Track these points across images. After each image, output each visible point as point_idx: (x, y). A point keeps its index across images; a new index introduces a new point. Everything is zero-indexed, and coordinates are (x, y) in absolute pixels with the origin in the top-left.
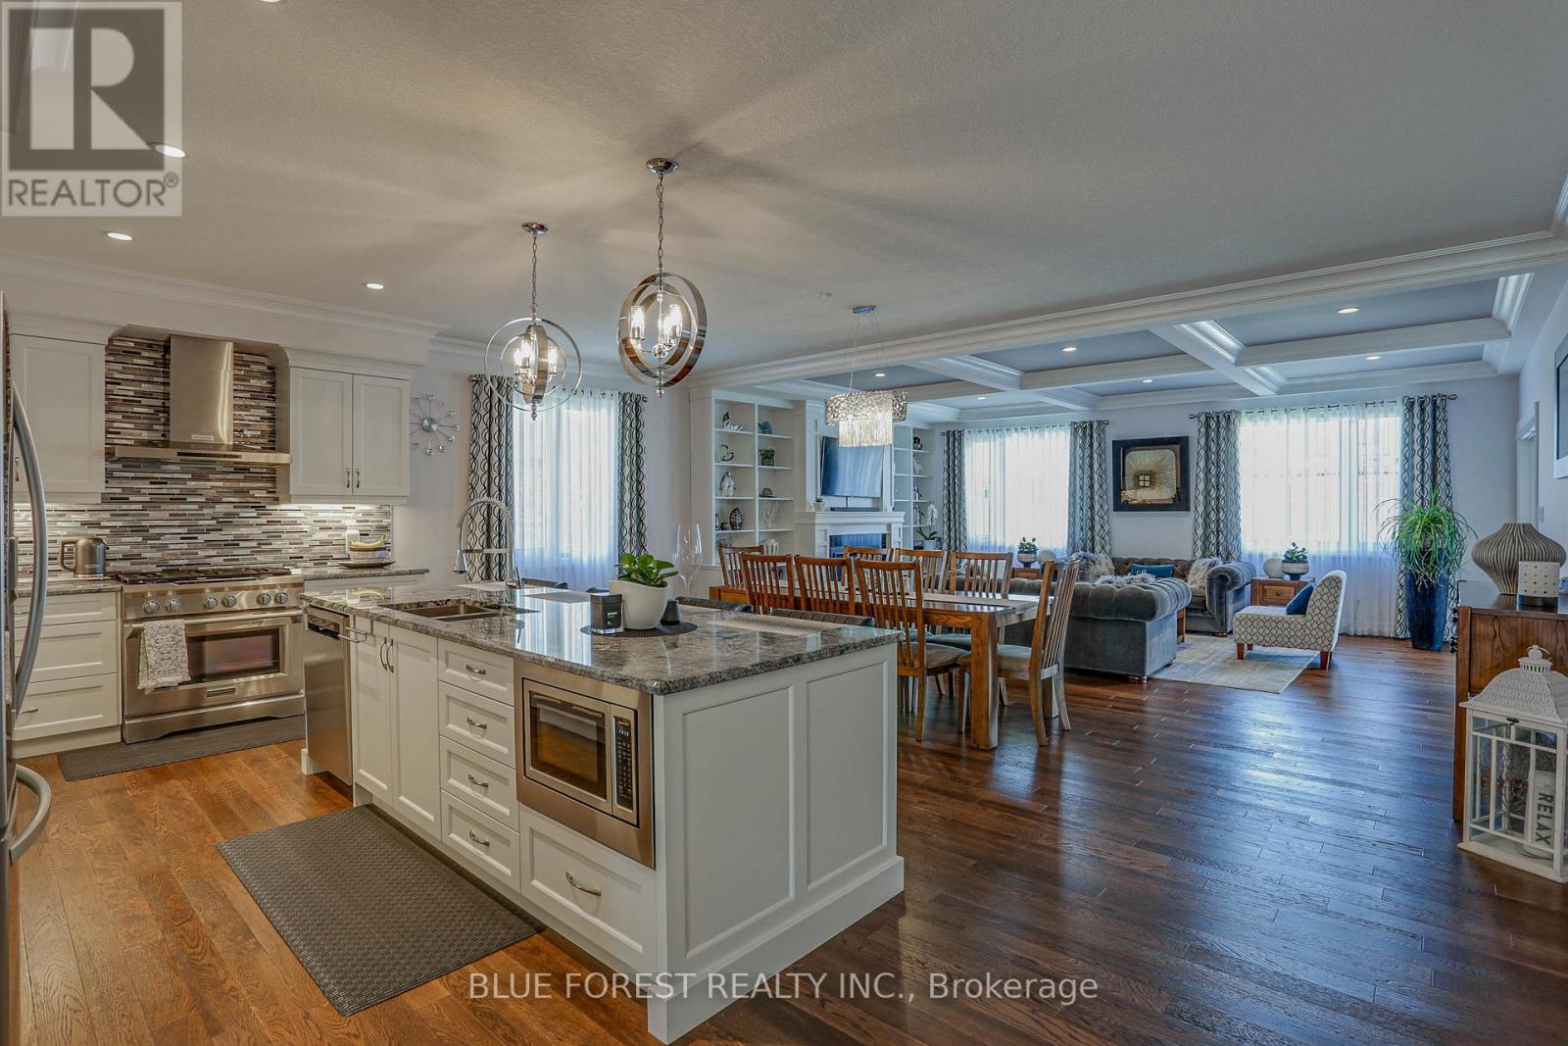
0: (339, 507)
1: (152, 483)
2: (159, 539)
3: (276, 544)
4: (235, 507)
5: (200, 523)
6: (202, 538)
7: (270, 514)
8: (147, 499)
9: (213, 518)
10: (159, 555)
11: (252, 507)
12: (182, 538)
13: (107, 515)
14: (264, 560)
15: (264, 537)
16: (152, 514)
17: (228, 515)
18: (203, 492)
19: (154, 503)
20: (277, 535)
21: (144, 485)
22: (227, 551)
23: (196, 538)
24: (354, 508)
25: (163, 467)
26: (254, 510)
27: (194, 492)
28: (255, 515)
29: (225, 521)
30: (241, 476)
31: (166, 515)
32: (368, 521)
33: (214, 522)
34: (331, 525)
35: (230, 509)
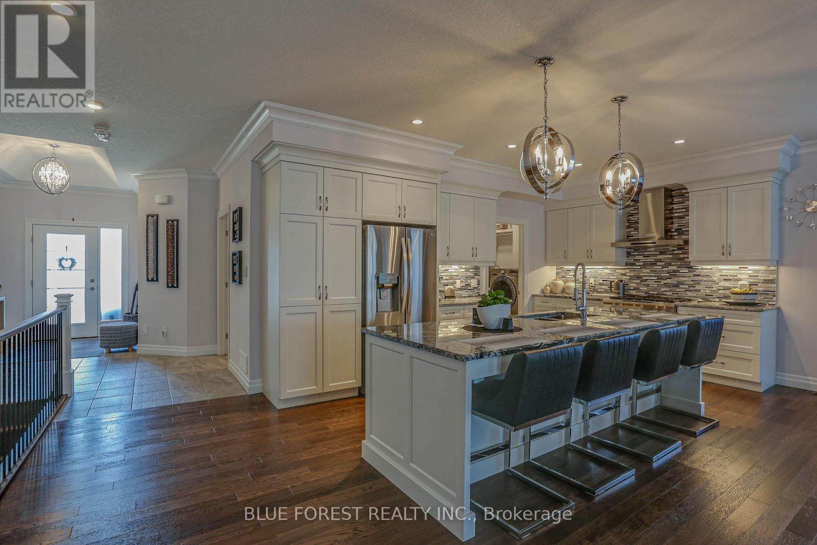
0: (737, 267)
1: (644, 257)
2: (646, 282)
3: (697, 287)
4: (677, 267)
5: (662, 275)
6: (663, 282)
7: (695, 271)
8: (642, 264)
9: (668, 273)
10: (646, 289)
11: (686, 267)
12: (655, 282)
13: (628, 271)
14: (691, 295)
15: (692, 283)
16: (644, 271)
17: (674, 271)
18: (664, 260)
19: (645, 265)
20: (698, 283)
21: (641, 257)
22: (674, 289)
23: (660, 282)
24: (747, 268)
25: (648, 250)
26: (687, 269)
27: (660, 260)
28: (687, 271)
29: (673, 274)
30: (680, 252)
31: (648, 271)
32: (758, 276)
33: (668, 275)
34: (731, 278)
35: (675, 268)
